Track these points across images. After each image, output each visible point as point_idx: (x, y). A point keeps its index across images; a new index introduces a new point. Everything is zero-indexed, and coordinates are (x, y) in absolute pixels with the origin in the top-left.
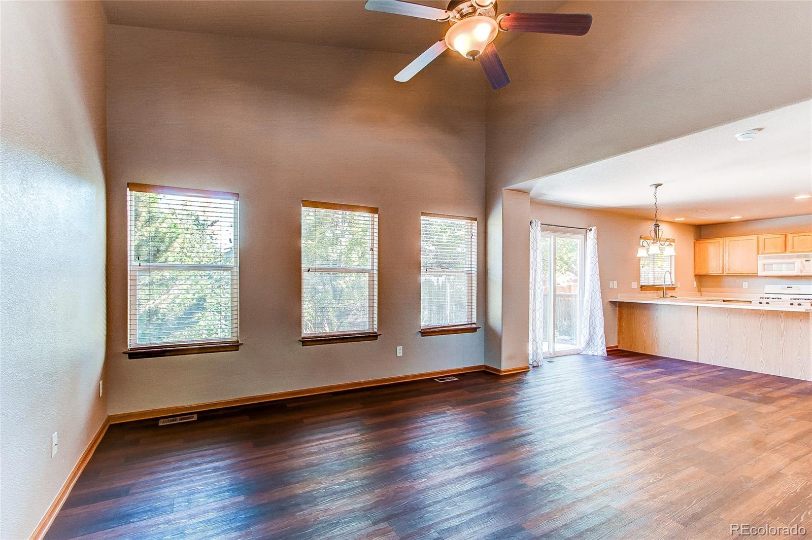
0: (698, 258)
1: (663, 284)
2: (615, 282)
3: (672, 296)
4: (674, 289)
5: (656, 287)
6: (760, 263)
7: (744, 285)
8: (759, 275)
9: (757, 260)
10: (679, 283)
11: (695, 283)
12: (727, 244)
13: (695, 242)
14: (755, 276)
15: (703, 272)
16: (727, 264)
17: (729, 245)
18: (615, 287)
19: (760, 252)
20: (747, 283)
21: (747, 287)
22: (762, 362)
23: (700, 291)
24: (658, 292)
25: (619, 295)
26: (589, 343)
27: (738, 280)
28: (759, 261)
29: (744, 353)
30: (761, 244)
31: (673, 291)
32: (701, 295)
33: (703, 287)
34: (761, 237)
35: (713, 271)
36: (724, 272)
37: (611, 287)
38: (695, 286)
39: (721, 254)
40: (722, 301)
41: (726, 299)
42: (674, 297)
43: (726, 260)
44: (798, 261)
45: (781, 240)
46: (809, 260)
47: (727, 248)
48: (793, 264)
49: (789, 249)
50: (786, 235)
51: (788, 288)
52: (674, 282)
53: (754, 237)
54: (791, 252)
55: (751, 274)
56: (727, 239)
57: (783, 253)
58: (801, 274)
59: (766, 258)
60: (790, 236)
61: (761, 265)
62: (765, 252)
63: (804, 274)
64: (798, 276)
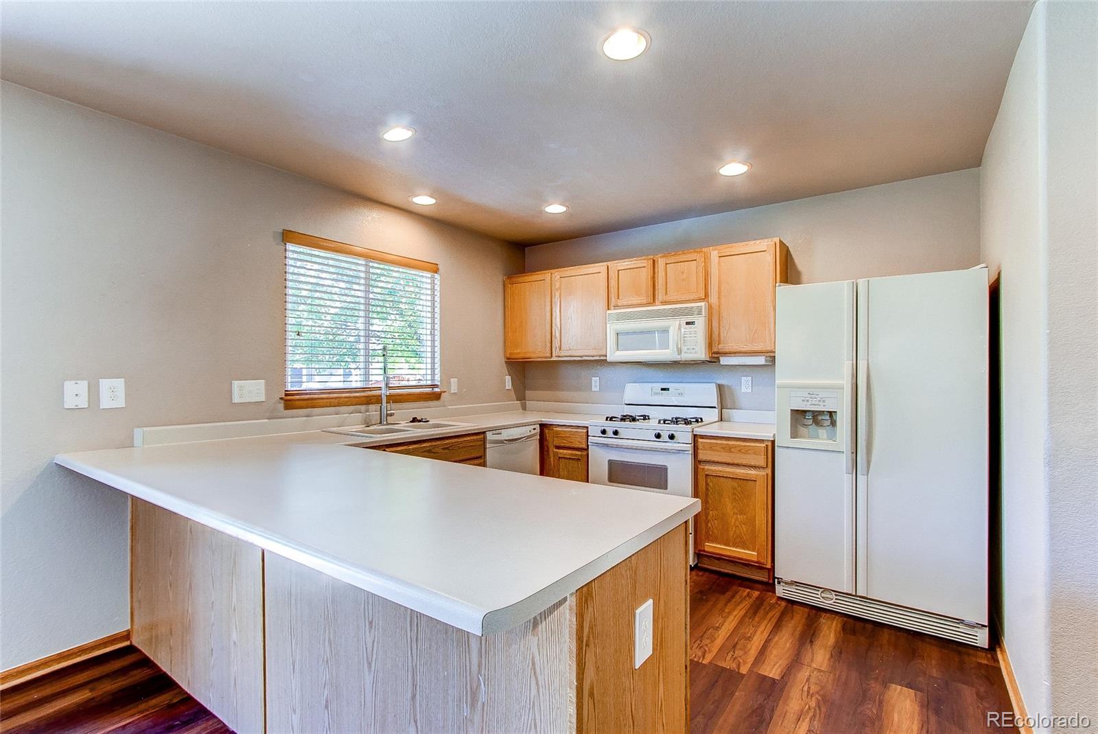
4: (437, 397)
5: (359, 394)
6: (611, 329)
7: (593, 383)
8: (609, 359)
9: (606, 324)
10: (454, 381)
11: (508, 378)
12: (558, 285)
13: (503, 282)
14: (602, 362)
16: (558, 334)
17: (560, 288)
19: (612, 303)
20: (598, 379)
21: (597, 389)
23: (521, 397)
24: (371, 407)
27: (584, 373)
28: (608, 325)
30: (613, 283)
31: (430, 403)
33: (531, 389)
34: (616, 265)
35: (535, 352)
36: (554, 355)
38: (509, 385)
39: (548, 310)
40: (538, 427)
41: (546, 420)
42: (420, 421)
43: (556, 325)
44: (674, 325)
45: (645, 274)
46: (692, 323)
47: (557, 294)
48: (665, 331)
49: (660, 296)
50: (654, 261)
51: (662, 389)
52: (437, 377)
53: (600, 267)
54: (664, 303)
55: (597, 358)
56: (557, 274)
57: (648, 304)
58: (677, 358)
59: (620, 318)
60: (661, 263)
61: (614, 334)
62: (619, 303)
63: (685, 356)
64: (676, 363)
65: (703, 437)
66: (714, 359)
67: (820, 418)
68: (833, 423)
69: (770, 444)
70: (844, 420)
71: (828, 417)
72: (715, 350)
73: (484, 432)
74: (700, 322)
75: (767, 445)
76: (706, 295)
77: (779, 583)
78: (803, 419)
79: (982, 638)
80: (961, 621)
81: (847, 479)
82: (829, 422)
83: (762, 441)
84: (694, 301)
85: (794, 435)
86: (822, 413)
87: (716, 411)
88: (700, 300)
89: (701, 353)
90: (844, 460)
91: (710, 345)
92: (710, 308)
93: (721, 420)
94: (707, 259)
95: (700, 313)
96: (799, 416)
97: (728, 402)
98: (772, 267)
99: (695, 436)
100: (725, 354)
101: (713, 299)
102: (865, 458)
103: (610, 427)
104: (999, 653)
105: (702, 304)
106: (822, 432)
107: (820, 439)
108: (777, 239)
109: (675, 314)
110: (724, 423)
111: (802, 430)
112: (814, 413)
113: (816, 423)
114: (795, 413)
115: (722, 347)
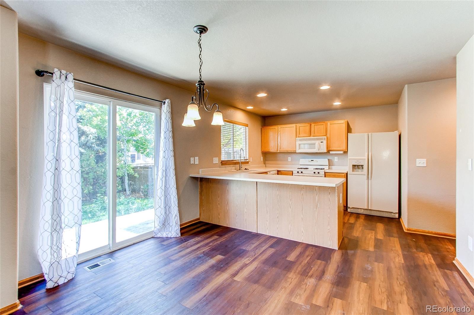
0: (264, 140)
1: (239, 159)
2: (197, 158)
3: (246, 169)
4: (248, 162)
5: (234, 162)
6: (298, 143)
7: (289, 159)
8: (297, 152)
10: (251, 158)
11: (262, 157)
12: (279, 130)
13: (261, 128)
14: (295, 153)
15: (266, 150)
16: (280, 144)
18: (197, 162)
19: (298, 136)
20: (290, 157)
21: (290, 161)
22: (302, 232)
24: (236, 165)
25: (200, 170)
26: (165, 224)
27: (286, 156)
28: (297, 142)
29: (290, 224)
30: (298, 130)
31: (247, 164)
32: (266, 167)
33: (267, 161)
34: (298, 125)
35: (272, 150)
36: (278, 150)
37: (192, 162)
38: (262, 160)
39: (276, 137)
40: (277, 171)
41: (279, 169)
42: (247, 169)
43: (279, 141)
44: (317, 143)
45: (308, 128)
46: (323, 142)
47: (279, 133)
48: (314, 144)
49: (312, 134)
50: (311, 124)
51: (312, 160)
52: (247, 157)
53: (294, 125)
54: (313, 136)
55: (293, 152)
56: (280, 126)
57: (309, 136)
58: (318, 152)
59: (300, 140)
60: (313, 125)
61: (298, 145)
62: (300, 136)
63: (320, 151)
64: (317, 153)
65: (327, 173)
66: (328, 151)
67: (359, 167)
68: (363, 168)
69: (346, 174)
70: (365, 167)
71: (361, 167)
72: (328, 150)
73: (267, 172)
74: (325, 142)
75: (345, 175)
76: (326, 135)
77: (349, 208)
78: (356, 167)
79: (397, 216)
80: (392, 213)
81: (366, 181)
82: (362, 168)
83: (343, 173)
84: (323, 136)
85: (353, 171)
86: (360, 165)
87: (328, 166)
88: (325, 136)
89: (325, 151)
90: (366, 177)
91: (327, 148)
92: (327, 138)
93: (329, 169)
94: (326, 125)
95: (325, 139)
96: (354, 166)
97: (331, 164)
98: (345, 128)
99: (325, 172)
100: (331, 151)
101: (328, 135)
102: (370, 176)
103: (300, 171)
104: (400, 219)
105: (325, 137)
106: (360, 170)
107: (359, 172)
108: (346, 120)
109: (318, 139)
110: (329, 170)
111: (355, 170)
112: (358, 166)
113: (358, 168)
114: (353, 165)
115: (331, 149)
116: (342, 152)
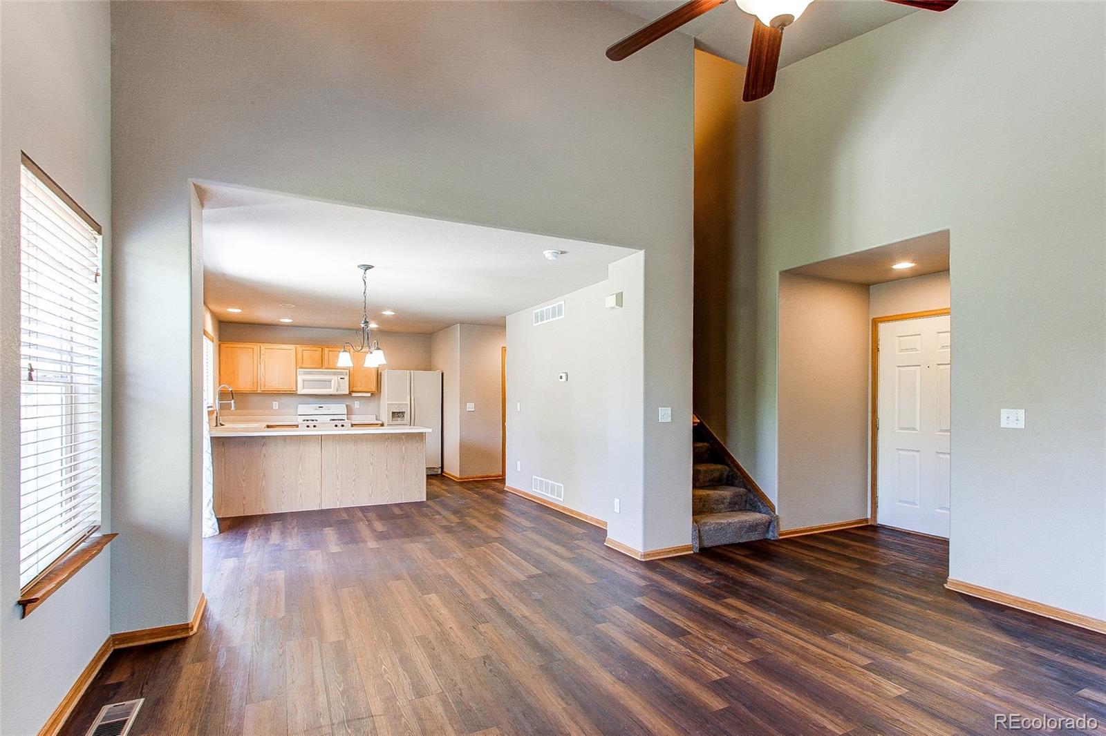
0: (225, 367)
6: (301, 378)
7: (274, 405)
8: (297, 392)
9: (296, 376)
12: (262, 353)
13: (220, 345)
14: (292, 394)
15: (231, 388)
16: (263, 378)
17: (265, 353)
19: (299, 365)
20: (278, 402)
21: (277, 408)
28: (298, 377)
30: (299, 355)
34: (301, 347)
35: (245, 387)
36: (260, 390)
39: (255, 364)
41: (269, 424)
43: (261, 373)
44: (334, 379)
45: (318, 354)
46: (343, 379)
47: (262, 357)
48: (330, 381)
49: (326, 365)
50: (321, 348)
51: (319, 407)
53: (293, 347)
54: (328, 368)
55: (288, 392)
56: (263, 346)
57: (320, 368)
58: (336, 393)
59: (305, 373)
60: (326, 350)
61: (302, 381)
62: (303, 366)
63: (339, 393)
64: (331, 395)
66: (351, 393)
68: (403, 416)
70: (407, 414)
72: (351, 390)
74: (347, 378)
78: (395, 414)
85: (392, 421)
86: (400, 412)
87: (346, 416)
89: (346, 392)
91: (349, 387)
92: (350, 373)
95: (346, 374)
97: (350, 412)
100: (355, 392)
105: (347, 371)
106: (399, 419)
109: (335, 374)
111: (395, 419)
112: (398, 413)
113: (399, 417)
114: (393, 413)
115: (355, 389)
116: (369, 395)
